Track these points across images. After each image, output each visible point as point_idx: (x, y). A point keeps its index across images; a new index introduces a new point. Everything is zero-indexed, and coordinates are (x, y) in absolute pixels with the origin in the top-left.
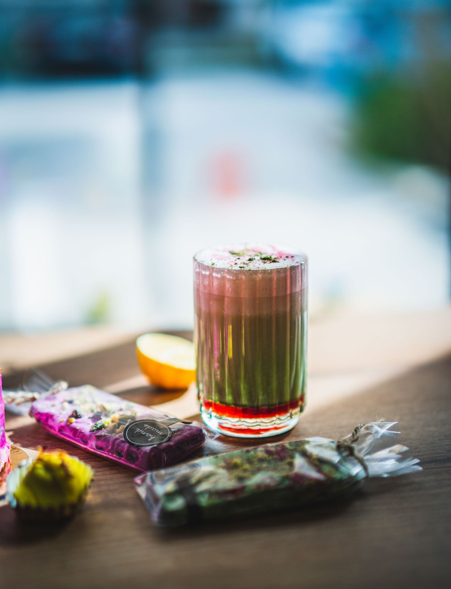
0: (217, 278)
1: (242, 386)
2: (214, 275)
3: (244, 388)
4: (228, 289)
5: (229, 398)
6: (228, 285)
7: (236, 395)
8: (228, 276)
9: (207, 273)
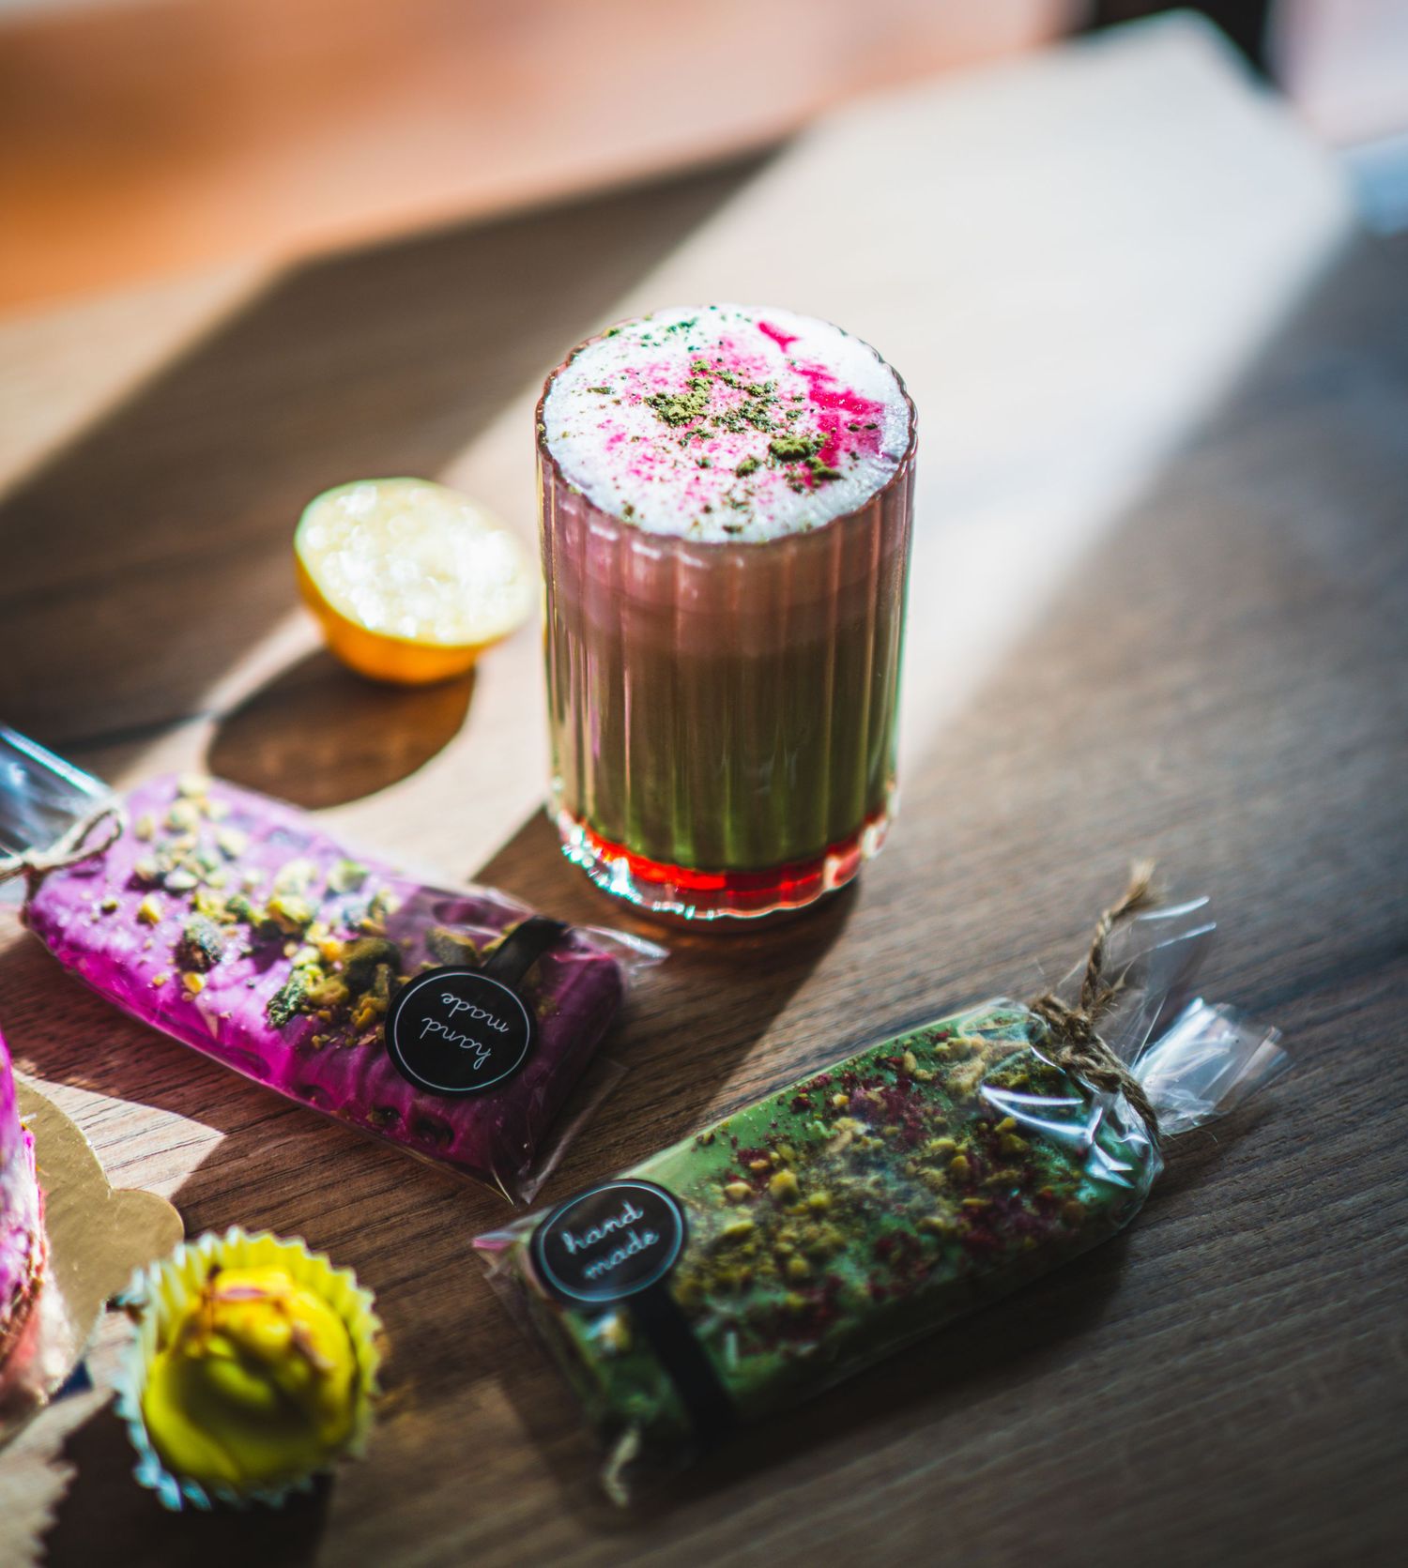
0: (647, 559)
1: (727, 825)
2: (638, 547)
3: (734, 827)
4: (688, 593)
5: (683, 850)
6: (684, 582)
7: (706, 841)
8: (686, 559)
9: (612, 536)
